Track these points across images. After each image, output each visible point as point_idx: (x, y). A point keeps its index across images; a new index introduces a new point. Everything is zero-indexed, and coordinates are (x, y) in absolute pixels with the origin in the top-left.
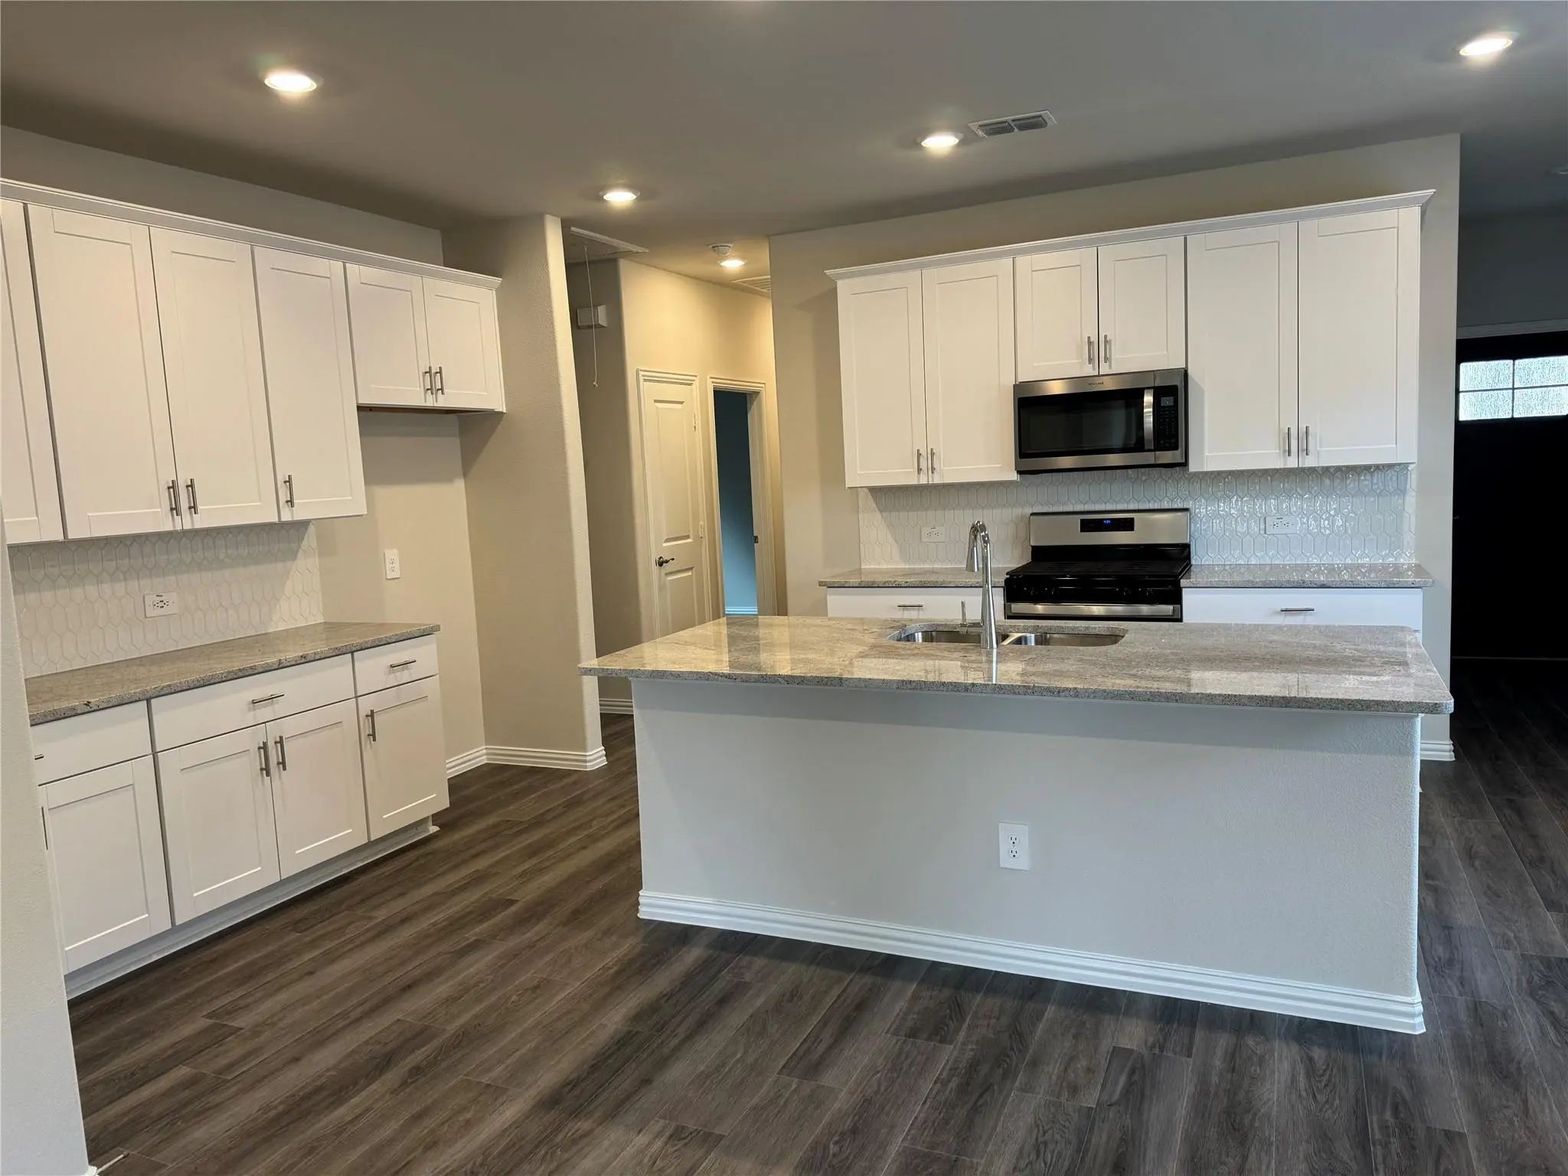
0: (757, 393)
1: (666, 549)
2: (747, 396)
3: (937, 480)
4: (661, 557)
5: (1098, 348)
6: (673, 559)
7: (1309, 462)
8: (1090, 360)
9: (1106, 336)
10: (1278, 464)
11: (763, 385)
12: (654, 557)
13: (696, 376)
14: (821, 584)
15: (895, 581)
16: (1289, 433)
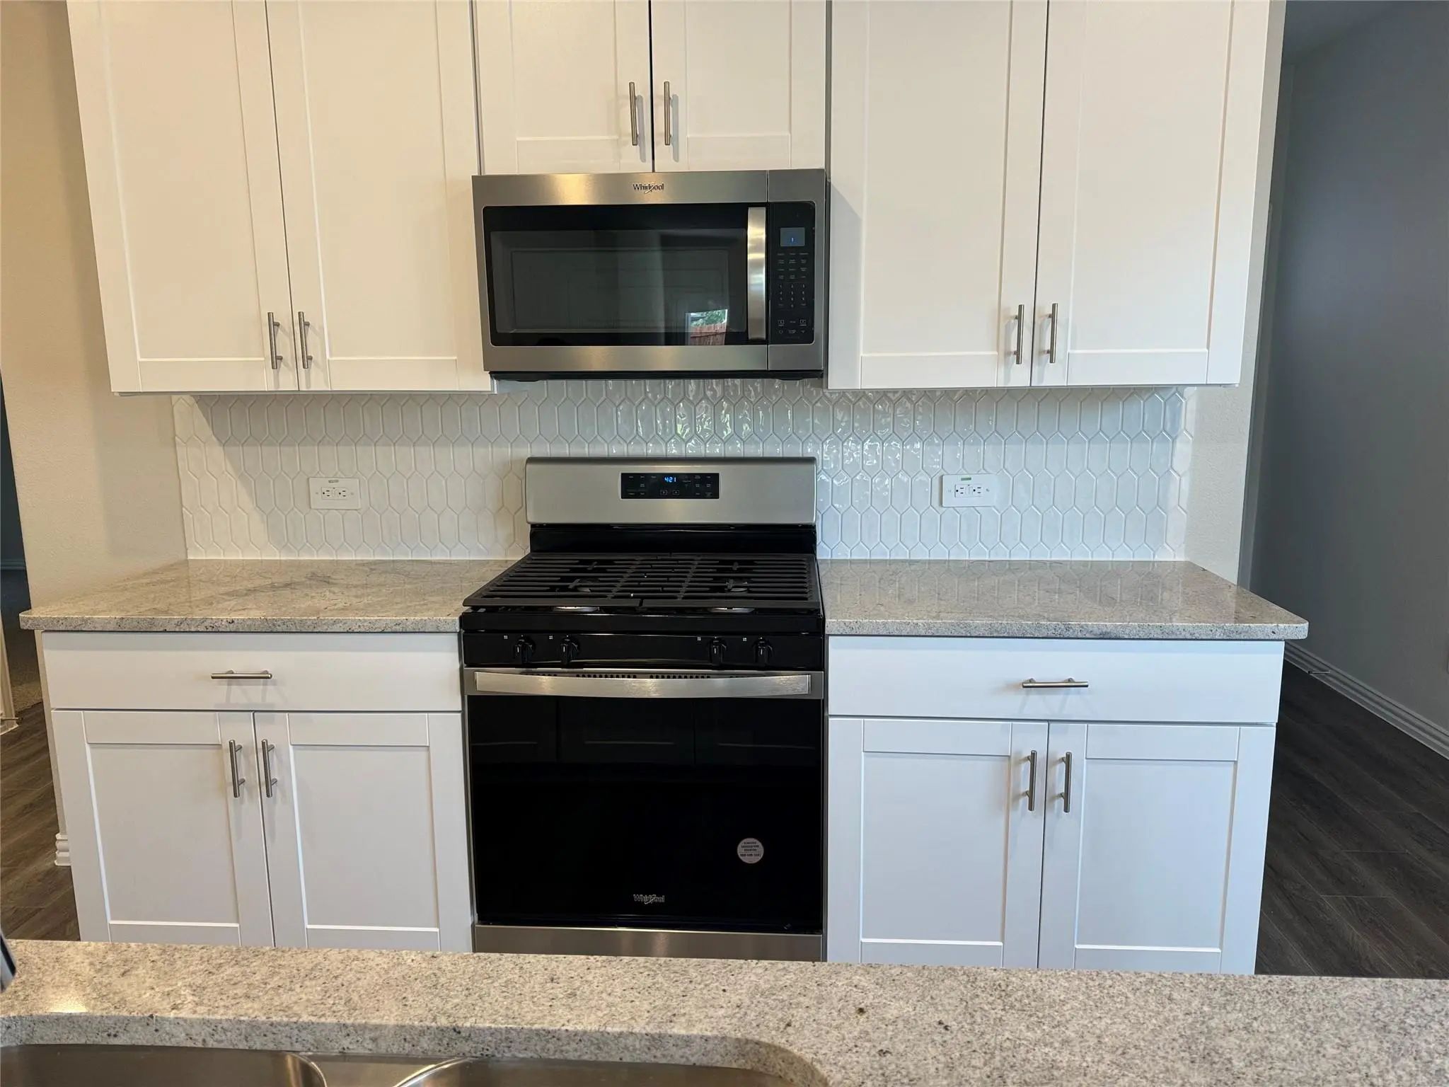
3: (317, 382)
5: (650, 111)
8: (636, 139)
9: (668, 87)
10: (995, 379)
15: (205, 620)
16: (1019, 318)
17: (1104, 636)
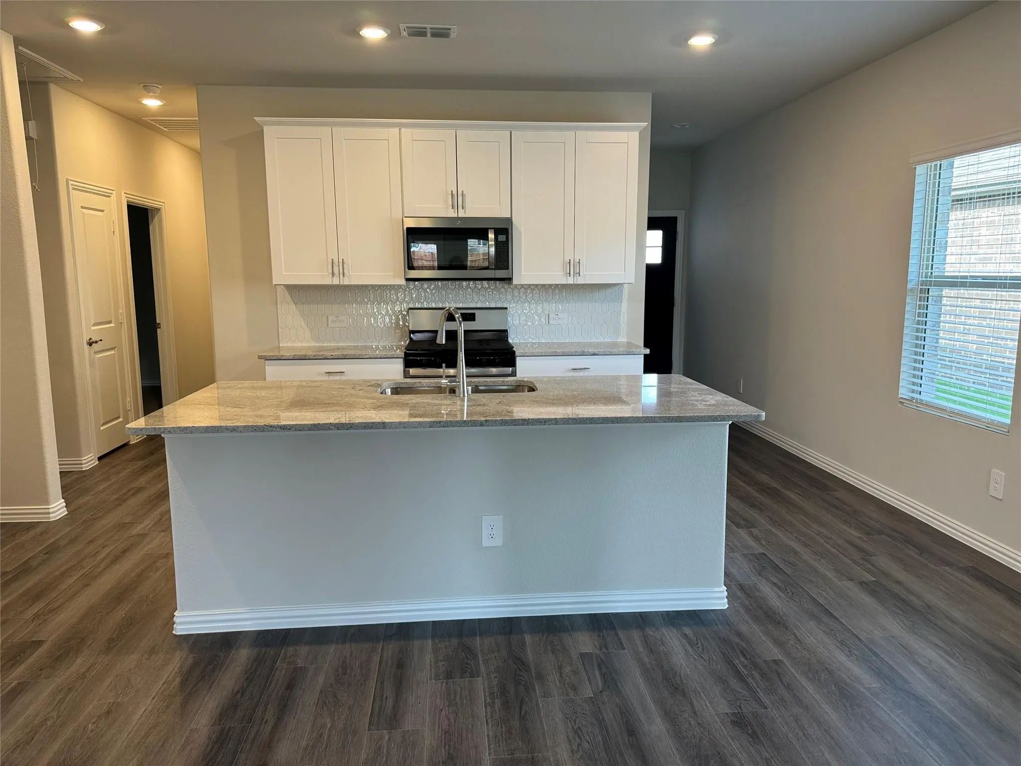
0: (158, 210)
1: (94, 332)
2: (149, 210)
3: (346, 282)
4: (90, 339)
5: (456, 199)
6: (101, 340)
7: (580, 281)
8: (453, 207)
9: (462, 192)
10: (563, 281)
11: (163, 204)
12: (86, 339)
13: (113, 190)
14: (260, 357)
15: (323, 355)
16: (570, 263)
17: (594, 354)
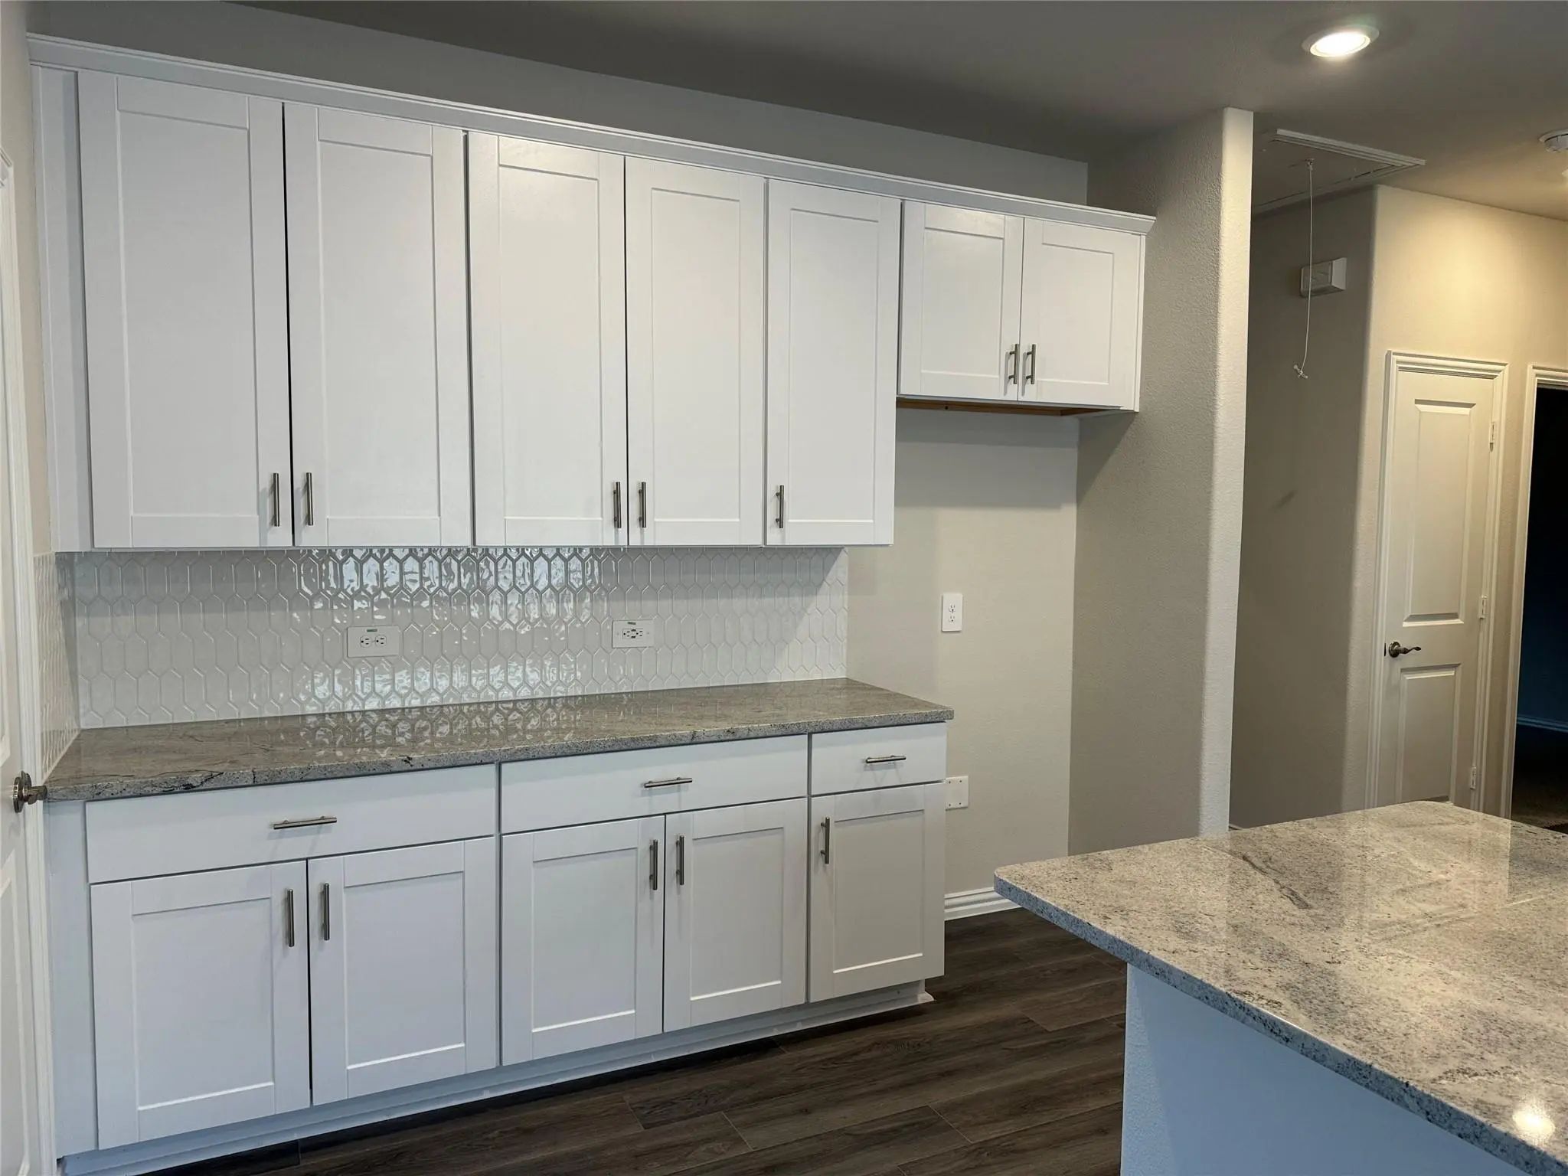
1: (1408, 631)
4: (1396, 643)
6: (1418, 649)
12: (1384, 641)
13: (1505, 365)
